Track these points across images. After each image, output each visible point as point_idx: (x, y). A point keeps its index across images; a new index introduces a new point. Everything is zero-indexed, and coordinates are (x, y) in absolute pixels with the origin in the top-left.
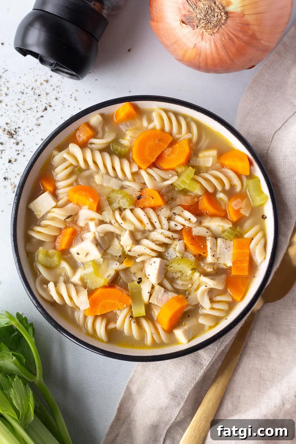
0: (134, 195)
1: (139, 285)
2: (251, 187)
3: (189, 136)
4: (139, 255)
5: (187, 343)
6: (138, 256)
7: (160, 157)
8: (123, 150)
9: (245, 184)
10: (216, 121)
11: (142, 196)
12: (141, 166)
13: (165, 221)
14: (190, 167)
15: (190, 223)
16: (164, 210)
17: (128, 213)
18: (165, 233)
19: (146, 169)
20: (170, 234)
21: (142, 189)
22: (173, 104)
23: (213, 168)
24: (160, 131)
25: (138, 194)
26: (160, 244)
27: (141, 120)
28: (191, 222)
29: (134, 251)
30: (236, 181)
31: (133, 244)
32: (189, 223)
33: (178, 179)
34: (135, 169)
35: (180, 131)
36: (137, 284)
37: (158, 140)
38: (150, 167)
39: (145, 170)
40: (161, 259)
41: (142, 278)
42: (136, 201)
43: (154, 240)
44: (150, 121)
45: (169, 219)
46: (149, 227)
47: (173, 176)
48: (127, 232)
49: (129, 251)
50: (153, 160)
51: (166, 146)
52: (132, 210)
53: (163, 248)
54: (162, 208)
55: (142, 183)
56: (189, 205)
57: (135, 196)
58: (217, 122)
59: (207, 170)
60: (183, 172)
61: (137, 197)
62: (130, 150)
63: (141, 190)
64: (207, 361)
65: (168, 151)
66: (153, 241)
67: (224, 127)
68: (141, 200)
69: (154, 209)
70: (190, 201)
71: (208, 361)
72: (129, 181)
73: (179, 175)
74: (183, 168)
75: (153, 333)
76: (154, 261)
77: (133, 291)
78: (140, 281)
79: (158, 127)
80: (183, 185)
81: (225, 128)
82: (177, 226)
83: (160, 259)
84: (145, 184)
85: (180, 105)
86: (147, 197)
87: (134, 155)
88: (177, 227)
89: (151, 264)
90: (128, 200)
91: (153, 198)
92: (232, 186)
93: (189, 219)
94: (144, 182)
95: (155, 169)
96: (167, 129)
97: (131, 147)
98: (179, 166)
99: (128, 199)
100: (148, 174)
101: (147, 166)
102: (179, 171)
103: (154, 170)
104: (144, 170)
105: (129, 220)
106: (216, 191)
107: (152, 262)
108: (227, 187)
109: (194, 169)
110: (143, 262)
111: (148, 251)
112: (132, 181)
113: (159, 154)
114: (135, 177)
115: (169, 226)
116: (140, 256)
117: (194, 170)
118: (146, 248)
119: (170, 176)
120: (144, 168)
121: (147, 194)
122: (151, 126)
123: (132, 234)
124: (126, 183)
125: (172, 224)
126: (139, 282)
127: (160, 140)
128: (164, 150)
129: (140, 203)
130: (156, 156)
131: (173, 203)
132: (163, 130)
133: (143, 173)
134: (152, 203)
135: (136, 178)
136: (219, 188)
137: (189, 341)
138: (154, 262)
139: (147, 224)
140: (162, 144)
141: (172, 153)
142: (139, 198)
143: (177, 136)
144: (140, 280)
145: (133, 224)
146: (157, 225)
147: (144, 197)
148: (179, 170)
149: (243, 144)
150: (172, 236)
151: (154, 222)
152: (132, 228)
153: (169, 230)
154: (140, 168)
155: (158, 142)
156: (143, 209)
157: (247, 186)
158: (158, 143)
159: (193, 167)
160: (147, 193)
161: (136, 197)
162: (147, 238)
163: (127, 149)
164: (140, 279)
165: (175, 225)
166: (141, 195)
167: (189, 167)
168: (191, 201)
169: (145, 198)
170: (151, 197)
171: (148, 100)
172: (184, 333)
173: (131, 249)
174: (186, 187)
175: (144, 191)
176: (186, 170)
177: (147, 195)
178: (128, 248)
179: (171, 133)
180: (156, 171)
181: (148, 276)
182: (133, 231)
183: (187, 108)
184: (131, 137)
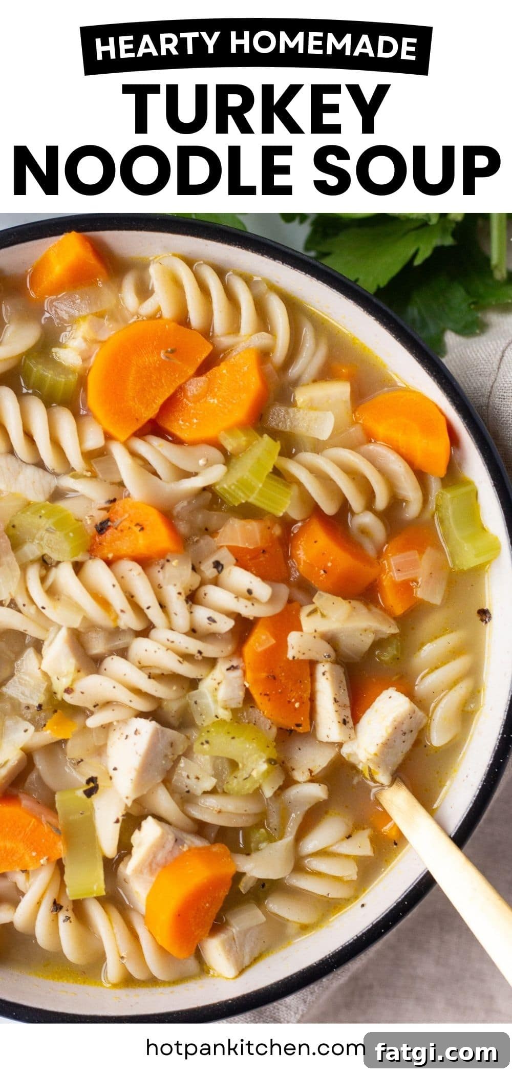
0: (87, 517)
1: (89, 800)
2: (449, 512)
3: (262, 339)
4: (97, 705)
5: (236, 977)
6: (95, 706)
7: (170, 405)
8: (62, 379)
9: (432, 498)
10: (350, 301)
11: (109, 523)
12: (113, 431)
13: (177, 604)
14: (266, 436)
15: (253, 604)
16: (174, 567)
17: (64, 575)
18: (177, 642)
19: (129, 438)
20: (192, 645)
21: (114, 500)
22: (219, 241)
23: (339, 439)
24: (174, 324)
25: (100, 516)
26: (163, 674)
27: (120, 288)
28: (256, 599)
29: (82, 693)
30: (410, 489)
31: (79, 671)
32: (249, 603)
33: (228, 471)
34: (94, 440)
35: (235, 327)
36: (84, 797)
37: (167, 352)
38: (141, 434)
39: (126, 444)
40: (158, 726)
41: (96, 778)
42: (93, 538)
43: (144, 663)
44: (144, 292)
45: (192, 598)
46: (129, 620)
47: (211, 465)
48: (63, 634)
49: (68, 691)
50: (150, 413)
51: (191, 371)
52: (78, 567)
53: (172, 688)
54: (168, 561)
55: (112, 484)
56: (255, 546)
57: (89, 522)
58: (352, 302)
59: (318, 447)
60: (244, 450)
61: (96, 526)
62: (82, 381)
63: (108, 505)
64: (292, 1013)
65: (196, 386)
66: (142, 667)
67: (373, 318)
68: (109, 534)
69: (144, 562)
70: (258, 536)
71: (295, 1013)
72: (76, 476)
73: (228, 458)
74: (243, 439)
75: (125, 956)
76: (135, 729)
77: (71, 818)
78: (92, 787)
79: (168, 312)
80: (243, 492)
81: (378, 322)
82: (214, 621)
83: (154, 723)
84: (121, 484)
85: (241, 248)
86: (126, 524)
87: (93, 398)
88: (214, 624)
89: (127, 736)
90: (69, 536)
91: (142, 529)
92: (396, 502)
93: (250, 592)
94: (118, 480)
95: (156, 441)
96: (195, 317)
97: (85, 369)
98: (229, 430)
99: (71, 534)
100: (134, 454)
101: (131, 432)
102: (229, 448)
103: (150, 444)
104: (121, 443)
105: (70, 598)
106: (345, 507)
107: (130, 730)
108: (381, 502)
109: (279, 442)
110: (106, 728)
111: (124, 696)
112: (85, 477)
113: (167, 395)
114: (95, 463)
115: (192, 621)
116: (101, 708)
117: (277, 447)
118: (117, 685)
119: (202, 462)
120: (123, 438)
121: (126, 516)
122: (148, 307)
123: (78, 640)
124: (67, 482)
125: (201, 614)
126: (89, 793)
127: (173, 351)
128: (185, 383)
129: (104, 544)
130: (160, 401)
131: (202, 542)
132: (183, 321)
133: (119, 453)
134: (141, 543)
135: (97, 469)
136: (356, 502)
137: (242, 971)
138: (137, 730)
139: (122, 611)
140: (180, 363)
141: (209, 390)
142: (102, 528)
143: (225, 341)
144: (92, 785)
145: (78, 607)
146: (155, 614)
147: (119, 525)
148: (230, 444)
149: (432, 373)
150: (200, 652)
151: (144, 605)
152: (76, 623)
153: (193, 632)
154: (108, 437)
155: (167, 357)
156: (109, 563)
157: (438, 508)
158: (167, 360)
159: (275, 434)
160: (125, 512)
161: (94, 525)
162: (123, 653)
163: (73, 378)
164: (92, 780)
165: (209, 618)
166: (108, 520)
167: (261, 435)
168: (262, 538)
169: (119, 528)
170: (137, 525)
171: (141, 229)
172: (227, 947)
173: (72, 685)
174: (253, 499)
175: (118, 506)
176: (249, 444)
177: (124, 520)
178: (65, 683)
179: (207, 333)
180: (160, 446)
181: (112, 773)
182: (82, 630)
183: (262, 255)
184: (85, 340)
